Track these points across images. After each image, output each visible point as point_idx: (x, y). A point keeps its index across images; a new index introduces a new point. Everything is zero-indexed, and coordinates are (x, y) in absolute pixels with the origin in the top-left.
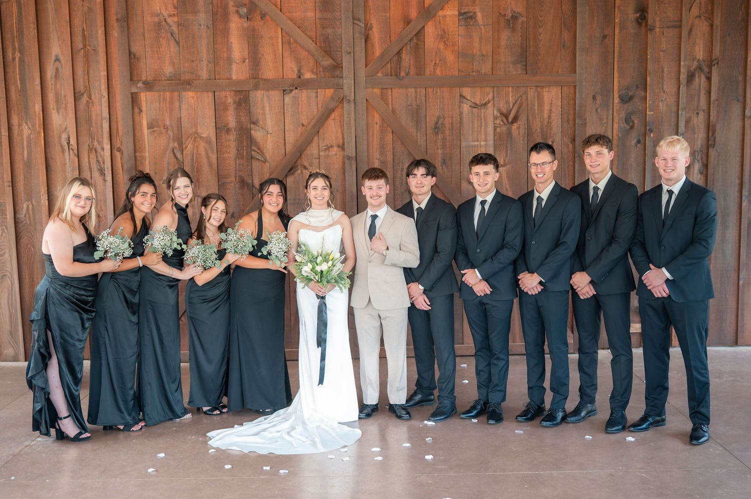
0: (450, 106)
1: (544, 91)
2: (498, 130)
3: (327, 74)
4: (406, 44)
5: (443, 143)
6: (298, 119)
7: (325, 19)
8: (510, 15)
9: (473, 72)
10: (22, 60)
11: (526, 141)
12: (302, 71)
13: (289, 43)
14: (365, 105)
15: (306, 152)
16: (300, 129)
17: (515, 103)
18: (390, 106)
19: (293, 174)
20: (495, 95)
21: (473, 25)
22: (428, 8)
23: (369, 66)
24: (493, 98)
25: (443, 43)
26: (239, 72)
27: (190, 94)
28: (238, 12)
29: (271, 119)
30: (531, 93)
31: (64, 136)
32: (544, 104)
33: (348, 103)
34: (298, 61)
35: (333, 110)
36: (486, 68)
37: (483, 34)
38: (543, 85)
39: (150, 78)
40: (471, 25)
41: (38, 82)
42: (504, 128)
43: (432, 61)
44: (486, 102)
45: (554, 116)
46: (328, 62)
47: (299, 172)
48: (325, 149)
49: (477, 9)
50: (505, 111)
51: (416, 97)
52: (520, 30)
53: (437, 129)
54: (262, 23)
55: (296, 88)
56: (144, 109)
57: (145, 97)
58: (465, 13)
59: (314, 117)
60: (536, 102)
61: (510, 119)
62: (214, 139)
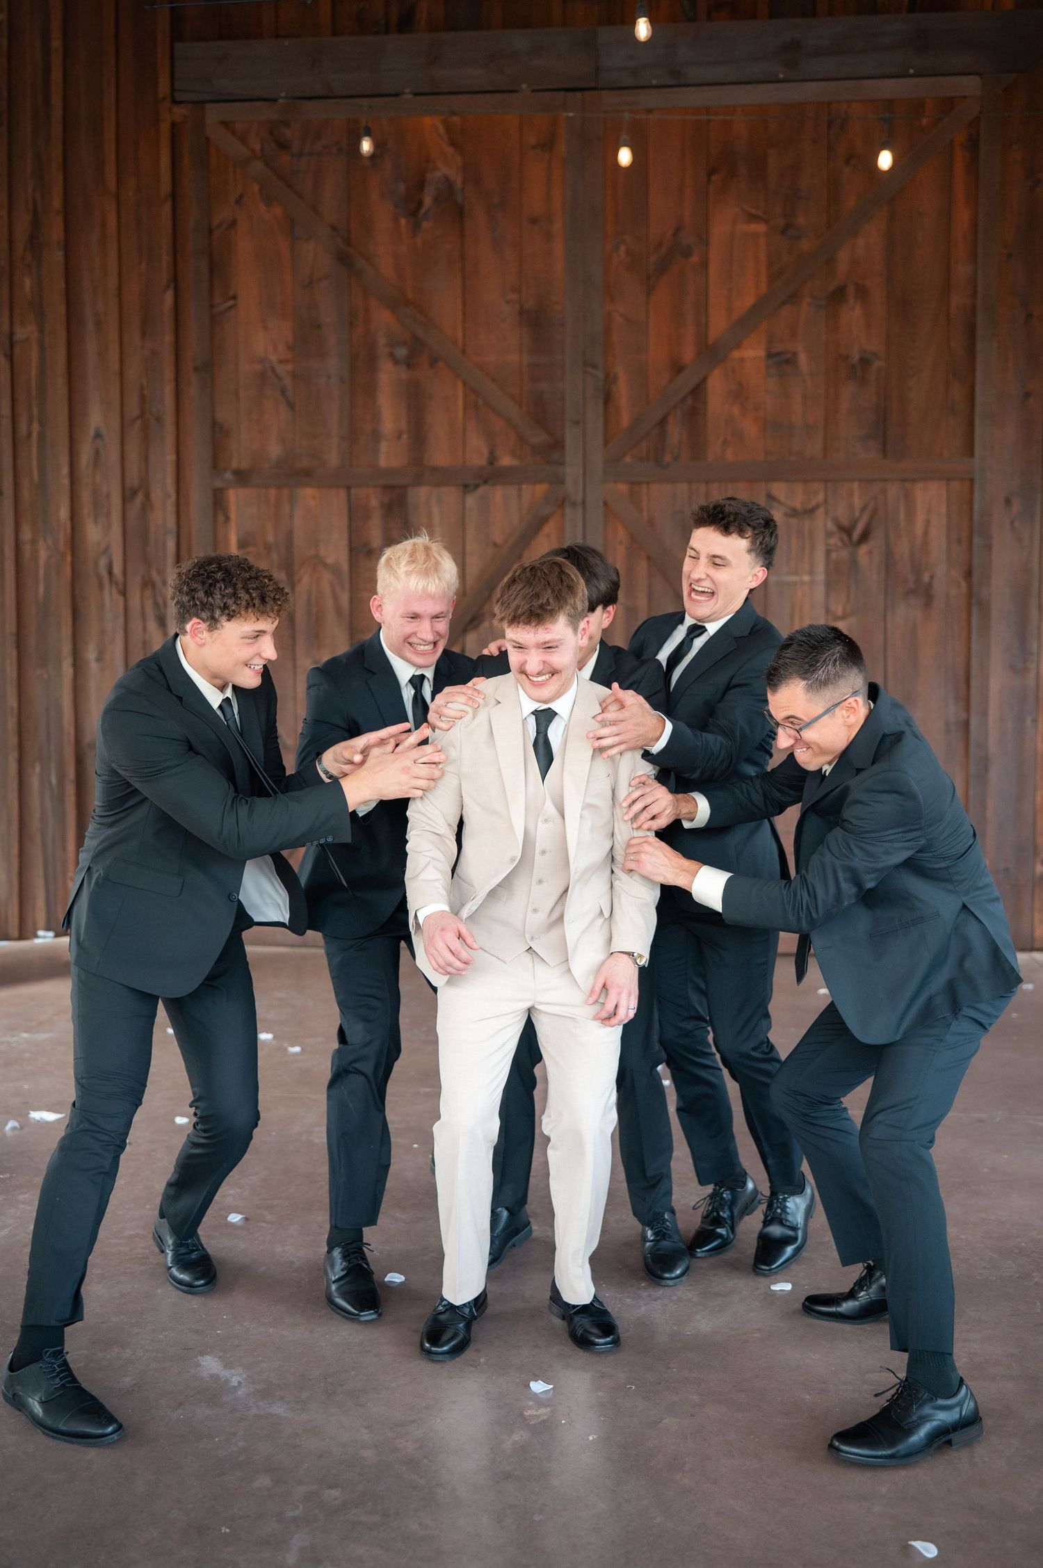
1: (917, 488)
2: (834, 555)
3: (538, 458)
4: (675, 407)
6: (487, 533)
7: (538, 366)
8: (857, 357)
9: (790, 454)
10: (42, 437)
11: (883, 576)
12: (496, 453)
13: (476, 407)
14: (602, 510)
16: (490, 552)
17: (865, 508)
18: (646, 513)
19: (476, 627)
20: (829, 496)
21: (792, 374)
22: (714, 344)
23: (610, 444)
24: (826, 501)
25: (738, 406)
26: (390, 455)
27: (309, 491)
28: (392, 355)
30: (894, 491)
31: (103, 562)
32: (916, 510)
33: (573, 507)
34: (490, 436)
35: (546, 520)
36: (814, 448)
37: (809, 389)
38: (915, 477)
39: (245, 465)
40: (788, 375)
41: (65, 470)
42: (844, 554)
43: (719, 437)
44: (814, 506)
45: (933, 532)
46: (539, 438)
49: (800, 348)
50: (845, 522)
51: (689, 498)
52: (876, 383)
54: (431, 374)
55: (486, 482)
56: (233, 515)
57: (235, 497)
58: (778, 354)
59: (514, 531)
60: (902, 507)
61: (856, 535)
62: (345, 567)
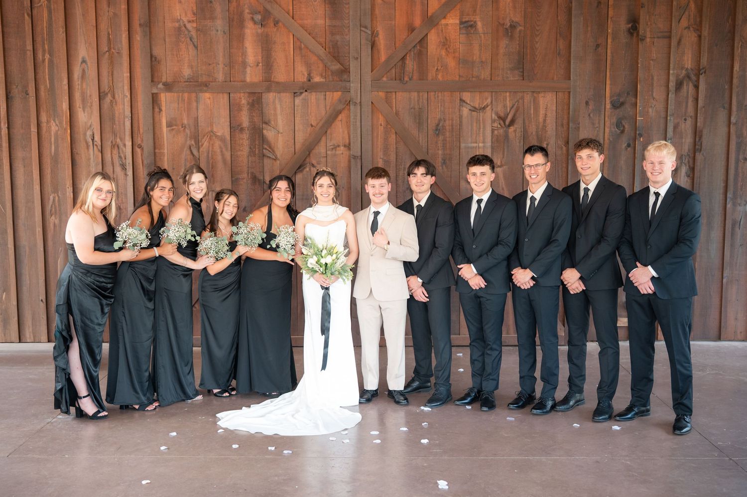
0: (450, 110)
1: (540, 96)
2: (496, 132)
3: (335, 78)
4: (410, 51)
5: (443, 144)
6: (307, 120)
7: (335, 26)
8: (509, 24)
9: (473, 77)
10: (51, 62)
11: (522, 143)
12: (312, 75)
13: (300, 49)
14: (370, 107)
15: (314, 151)
16: (309, 130)
17: (513, 107)
18: (394, 109)
19: (301, 171)
20: (493, 100)
21: (473, 33)
22: (431, 17)
23: (375, 71)
24: (492, 102)
25: (444, 50)
26: (252, 75)
27: (207, 95)
28: (252, 19)
29: (282, 119)
30: (528, 98)
31: (89, 133)
32: (540, 108)
33: (355, 105)
34: (308, 65)
35: (340, 112)
36: (485, 74)
37: (483, 42)
38: (539, 90)
39: (170, 80)
40: (471, 33)
41: (65, 82)
42: (502, 131)
43: (434, 67)
44: (485, 106)
45: (548, 121)
46: (336, 67)
47: (308, 169)
48: (333, 149)
49: (478, 19)
50: (502, 115)
51: (418, 100)
52: (518, 38)
53: (438, 130)
54: (275, 30)
55: (306, 91)
56: (163, 108)
57: (164, 97)
58: (466, 22)
59: (322, 118)
60: (532, 107)
61: (508, 122)
62: (228, 138)
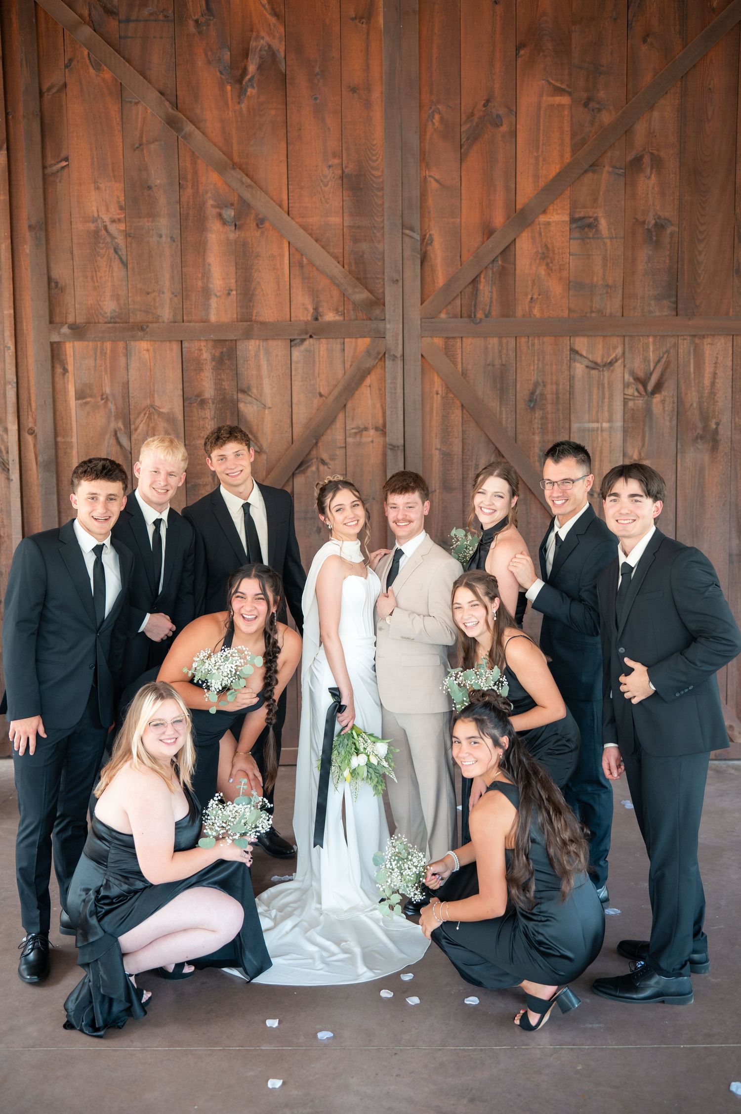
0: (554, 366)
1: (705, 343)
2: (631, 404)
3: (360, 314)
4: (486, 267)
5: (542, 424)
6: (314, 385)
7: (359, 227)
8: (653, 222)
9: (592, 312)
11: (675, 422)
12: (321, 310)
13: (301, 266)
14: (420, 363)
15: (324, 438)
16: (316, 401)
17: (659, 361)
18: (460, 366)
19: (304, 472)
20: (627, 350)
21: (593, 238)
22: (523, 210)
23: (426, 303)
24: (624, 353)
25: (544, 267)
26: (220, 310)
27: (144, 345)
28: (220, 215)
29: (271, 385)
30: (685, 346)
32: (704, 363)
33: (393, 360)
34: (314, 294)
35: (368, 372)
36: (613, 306)
37: (609, 252)
38: (704, 333)
39: (80, 320)
40: (589, 238)
42: (640, 402)
43: (526, 295)
44: (612, 360)
45: (719, 383)
46: (361, 295)
47: (314, 468)
48: (356, 434)
49: (600, 213)
50: (641, 374)
51: (500, 351)
52: (669, 247)
53: (534, 401)
54: (258, 234)
55: (311, 337)
56: (70, 368)
57: (72, 350)
58: (580, 219)
59: (338, 383)
60: (692, 361)
61: (650, 386)
62: (180, 417)
